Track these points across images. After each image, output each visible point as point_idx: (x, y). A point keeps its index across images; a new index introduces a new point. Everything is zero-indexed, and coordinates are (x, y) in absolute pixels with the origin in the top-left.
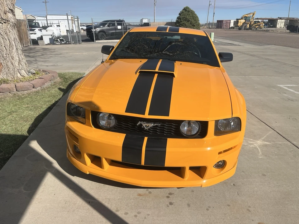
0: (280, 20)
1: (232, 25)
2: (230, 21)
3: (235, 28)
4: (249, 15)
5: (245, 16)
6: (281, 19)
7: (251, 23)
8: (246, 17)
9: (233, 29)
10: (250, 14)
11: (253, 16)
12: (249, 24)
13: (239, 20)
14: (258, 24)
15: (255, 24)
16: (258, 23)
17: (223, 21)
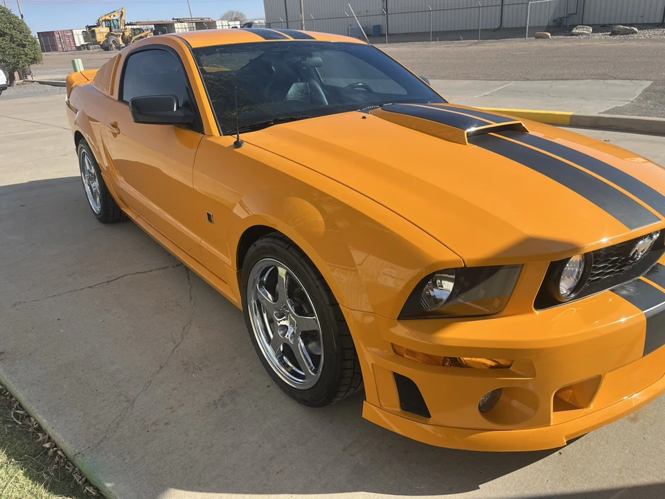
0: (179, 24)
1: (80, 40)
2: (71, 31)
3: (91, 47)
4: (112, 16)
5: (103, 19)
6: (179, 21)
7: (124, 34)
8: (109, 21)
9: (86, 51)
10: (114, 14)
11: (123, 18)
12: (119, 35)
13: (96, 30)
14: (142, 35)
15: (135, 35)
16: (140, 33)
17: (53, 32)
